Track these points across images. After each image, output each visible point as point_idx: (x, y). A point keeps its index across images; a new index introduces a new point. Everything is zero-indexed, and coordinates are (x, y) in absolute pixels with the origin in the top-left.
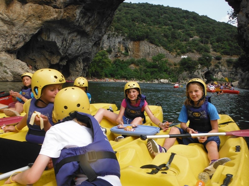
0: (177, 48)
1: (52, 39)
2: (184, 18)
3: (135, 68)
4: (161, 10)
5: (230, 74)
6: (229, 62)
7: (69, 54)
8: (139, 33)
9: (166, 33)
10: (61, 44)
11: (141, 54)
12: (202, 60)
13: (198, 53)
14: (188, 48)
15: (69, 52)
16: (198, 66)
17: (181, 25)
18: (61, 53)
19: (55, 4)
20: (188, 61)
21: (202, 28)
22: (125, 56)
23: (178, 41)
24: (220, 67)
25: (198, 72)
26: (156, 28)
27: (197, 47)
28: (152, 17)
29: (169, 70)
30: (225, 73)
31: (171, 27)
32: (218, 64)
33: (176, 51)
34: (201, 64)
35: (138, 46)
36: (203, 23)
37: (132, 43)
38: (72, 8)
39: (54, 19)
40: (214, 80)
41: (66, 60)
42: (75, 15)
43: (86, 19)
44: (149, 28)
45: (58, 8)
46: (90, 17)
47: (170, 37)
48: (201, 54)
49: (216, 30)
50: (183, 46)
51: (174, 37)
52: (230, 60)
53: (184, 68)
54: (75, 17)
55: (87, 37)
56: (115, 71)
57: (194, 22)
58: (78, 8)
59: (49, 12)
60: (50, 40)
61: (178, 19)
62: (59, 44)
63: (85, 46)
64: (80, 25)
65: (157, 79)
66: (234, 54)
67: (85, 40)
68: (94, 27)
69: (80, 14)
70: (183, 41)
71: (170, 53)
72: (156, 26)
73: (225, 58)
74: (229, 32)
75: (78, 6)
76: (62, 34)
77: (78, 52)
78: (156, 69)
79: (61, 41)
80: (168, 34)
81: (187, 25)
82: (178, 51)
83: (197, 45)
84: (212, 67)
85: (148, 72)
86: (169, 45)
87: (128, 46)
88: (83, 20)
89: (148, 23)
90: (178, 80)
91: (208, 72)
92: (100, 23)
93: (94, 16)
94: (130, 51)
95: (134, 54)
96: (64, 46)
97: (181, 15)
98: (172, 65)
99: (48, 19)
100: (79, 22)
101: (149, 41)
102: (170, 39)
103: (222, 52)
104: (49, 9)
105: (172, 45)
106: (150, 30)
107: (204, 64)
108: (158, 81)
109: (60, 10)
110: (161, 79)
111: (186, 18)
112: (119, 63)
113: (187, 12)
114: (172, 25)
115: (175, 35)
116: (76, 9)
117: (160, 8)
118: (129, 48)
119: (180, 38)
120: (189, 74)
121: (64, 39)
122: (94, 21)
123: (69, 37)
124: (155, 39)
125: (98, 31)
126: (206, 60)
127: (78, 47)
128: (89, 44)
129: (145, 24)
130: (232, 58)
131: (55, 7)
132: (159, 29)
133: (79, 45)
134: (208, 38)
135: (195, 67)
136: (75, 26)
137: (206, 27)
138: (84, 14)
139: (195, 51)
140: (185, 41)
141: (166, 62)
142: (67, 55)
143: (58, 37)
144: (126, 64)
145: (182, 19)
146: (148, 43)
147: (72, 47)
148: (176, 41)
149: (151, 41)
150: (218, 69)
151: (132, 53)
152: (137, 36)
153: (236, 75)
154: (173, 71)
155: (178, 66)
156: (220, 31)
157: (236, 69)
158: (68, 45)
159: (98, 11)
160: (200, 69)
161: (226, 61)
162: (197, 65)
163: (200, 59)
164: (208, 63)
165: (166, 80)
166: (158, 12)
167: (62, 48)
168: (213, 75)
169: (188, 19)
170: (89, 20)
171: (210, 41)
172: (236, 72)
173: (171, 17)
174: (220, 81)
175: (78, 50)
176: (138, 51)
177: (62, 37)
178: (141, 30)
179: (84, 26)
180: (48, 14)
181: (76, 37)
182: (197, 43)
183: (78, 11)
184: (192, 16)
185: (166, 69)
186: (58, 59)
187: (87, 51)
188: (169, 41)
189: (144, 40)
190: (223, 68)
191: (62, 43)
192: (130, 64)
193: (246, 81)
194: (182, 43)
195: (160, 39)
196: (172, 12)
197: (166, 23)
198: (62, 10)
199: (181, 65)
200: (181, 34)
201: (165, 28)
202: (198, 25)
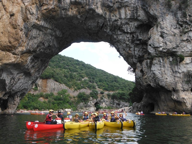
0: (74, 85)
1: (3, 78)
2: (76, 65)
3: (44, 100)
4: (61, 58)
5: (110, 103)
6: (109, 95)
7: (13, 90)
8: (47, 73)
9: (66, 74)
10: (9, 82)
11: (48, 89)
12: (92, 94)
13: (89, 89)
14: (82, 85)
15: (14, 88)
16: (90, 99)
17: (75, 70)
18: (7, 89)
19: (15, 51)
20: (83, 95)
21: (89, 72)
22: (35, 91)
23: (75, 80)
24: (104, 99)
25: (90, 102)
26: (58, 70)
27: (88, 85)
28: (54, 62)
29: (70, 101)
30: (107, 103)
31: (68, 70)
32: (102, 97)
33: (74, 88)
34: (92, 97)
35: (46, 83)
36: (89, 69)
37: (41, 80)
38: (26, 56)
39: (12, 62)
40: (100, 108)
41: (8, 95)
42: (27, 61)
43: (33, 64)
44: (53, 70)
45: (16, 55)
46: (36, 63)
47: (69, 78)
48: (91, 90)
49: (97, 74)
50: (78, 84)
51: (72, 77)
52: (109, 94)
53: (81, 100)
54: (27, 62)
55: (29, 77)
56: (27, 103)
57: (83, 68)
58: (30, 56)
59: (9, 57)
60: (1, 78)
61: (73, 65)
62: (7, 82)
63: (26, 83)
64: (28, 68)
65: (63, 109)
66: (110, 90)
67: (28, 79)
68: (36, 70)
69: (30, 60)
70: (78, 81)
71: (70, 89)
72: (58, 69)
73: (106, 93)
74: (105, 75)
75: (30, 54)
76: (12, 74)
77: (20, 88)
78: (61, 101)
79: (10, 79)
80: (67, 75)
81: (79, 70)
82: (75, 87)
83: (87, 83)
84: (99, 99)
85: (55, 103)
86: (68, 83)
87: (37, 83)
88: (31, 65)
89: (52, 66)
90: (77, 109)
91: (96, 102)
92: (40, 67)
93: (39, 62)
94: (39, 86)
95: (42, 89)
96: (12, 83)
97: (75, 63)
98: (72, 98)
99: (7, 62)
100: (28, 66)
101: (54, 79)
102: (69, 79)
103: (103, 89)
104: (9, 55)
105: (70, 83)
106: (54, 71)
107: (94, 97)
108: (64, 110)
109: (17, 56)
110: (65, 109)
111: (78, 65)
112: (31, 96)
113: (77, 61)
114: (69, 69)
115: (72, 76)
116: (28, 57)
117: (60, 56)
118: (38, 84)
119: (76, 78)
120: (85, 104)
121: (12, 78)
122: (37, 66)
123: (17, 77)
124: (59, 78)
125: (37, 73)
126: (95, 94)
127: (21, 84)
128: (29, 82)
129: (49, 67)
130: (110, 93)
131: (14, 54)
132: (60, 71)
133: (22, 83)
134: (93, 79)
135: (89, 99)
136: (25, 68)
137: (91, 72)
138: (33, 60)
139: (86, 87)
140: (79, 80)
141: (68, 95)
142: (11, 91)
143: (8, 76)
144: (36, 97)
145: (75, 65)
146: (54, 81)
147: (17, 84)
148: (73, 80)
149: (56, 79)
150: (102, 100)
151: (41, 88)
152: (45, 75)
153: (114, 104)
154: (72, 102)
155: (76, 99)
156: (100, 75)
157: (113, 100)
158: (15, 82)
159: (41, 59)
160: (91, 100)
161: (107, 95)
162: (89, 97)
163: (91, 94)
164: (96, 96)
165: (69, 109)
166: (59, 59)
167: (9, 85)
168: (100, 105)
169: (79, 65)
170: (34, 65)
171: (95, 81)
172: (113, 102)
173: (68, 63)
174: (104, 108)
175: (21, 86)
176: (46, 87)
177: (12, 76)
178: (47, 71)
179: (31, 69)
180: (8, 58)
181: (22, 76)
182: (87, 82)
183: (29, 58)
184: (81, 64)
185: (68, 101)
186: (3, 94)
187: (26, 88)
188: (68, 80)
189: (50, 79)
190: (106, 100)
191: (11, 81)
192: (39, 97)
193: (136, 108)
194: (77, 82)
195: (62, 78)
196: (68, 60)
197: (65, 67)
198: (19, 56)
199: (78, 98)
200: (76, 75)
201: (64, 71)
202: (86, 70)
